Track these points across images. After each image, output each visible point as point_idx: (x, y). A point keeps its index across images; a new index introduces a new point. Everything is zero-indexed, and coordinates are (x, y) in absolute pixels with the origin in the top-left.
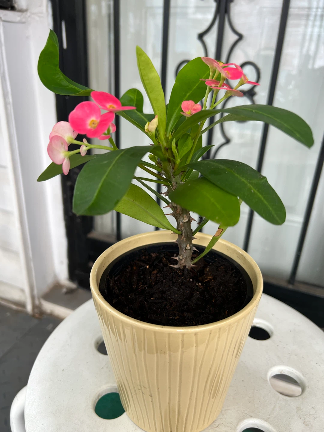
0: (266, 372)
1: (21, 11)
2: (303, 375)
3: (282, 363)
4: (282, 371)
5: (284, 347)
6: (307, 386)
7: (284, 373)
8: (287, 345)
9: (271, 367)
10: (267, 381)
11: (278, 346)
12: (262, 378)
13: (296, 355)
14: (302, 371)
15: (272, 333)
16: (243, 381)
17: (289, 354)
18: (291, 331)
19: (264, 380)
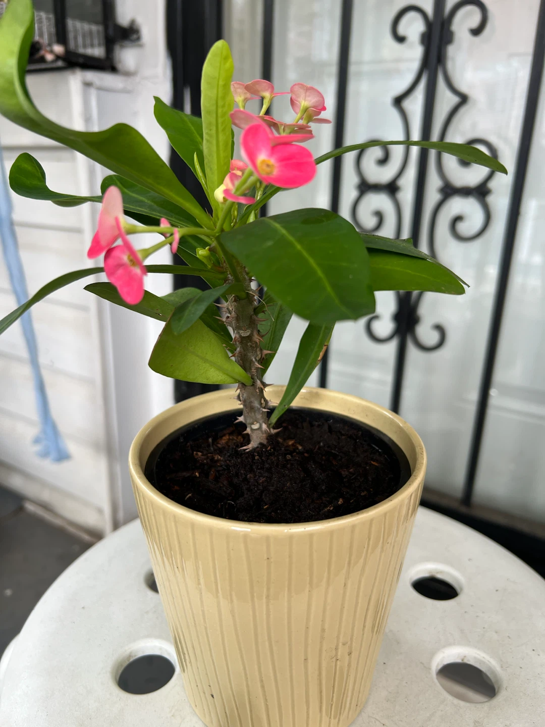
0: (433, 654)
1: (128, 74)
2: (502, 667)
3: (467, 642)
4: (465, 657)
5: (477, 616)
6: (505, 687)
7: (468, 661)
8: (483, 612)
9: (444, 647)
10: (430, 669)
11: (466, 612)
12: (421, 663)
13: (496, 632)
14: (501, 660)
15: (461, 589)
16: (384, 663)
17: (484, 628)
18: (497, 590)
19: (425, 667)
